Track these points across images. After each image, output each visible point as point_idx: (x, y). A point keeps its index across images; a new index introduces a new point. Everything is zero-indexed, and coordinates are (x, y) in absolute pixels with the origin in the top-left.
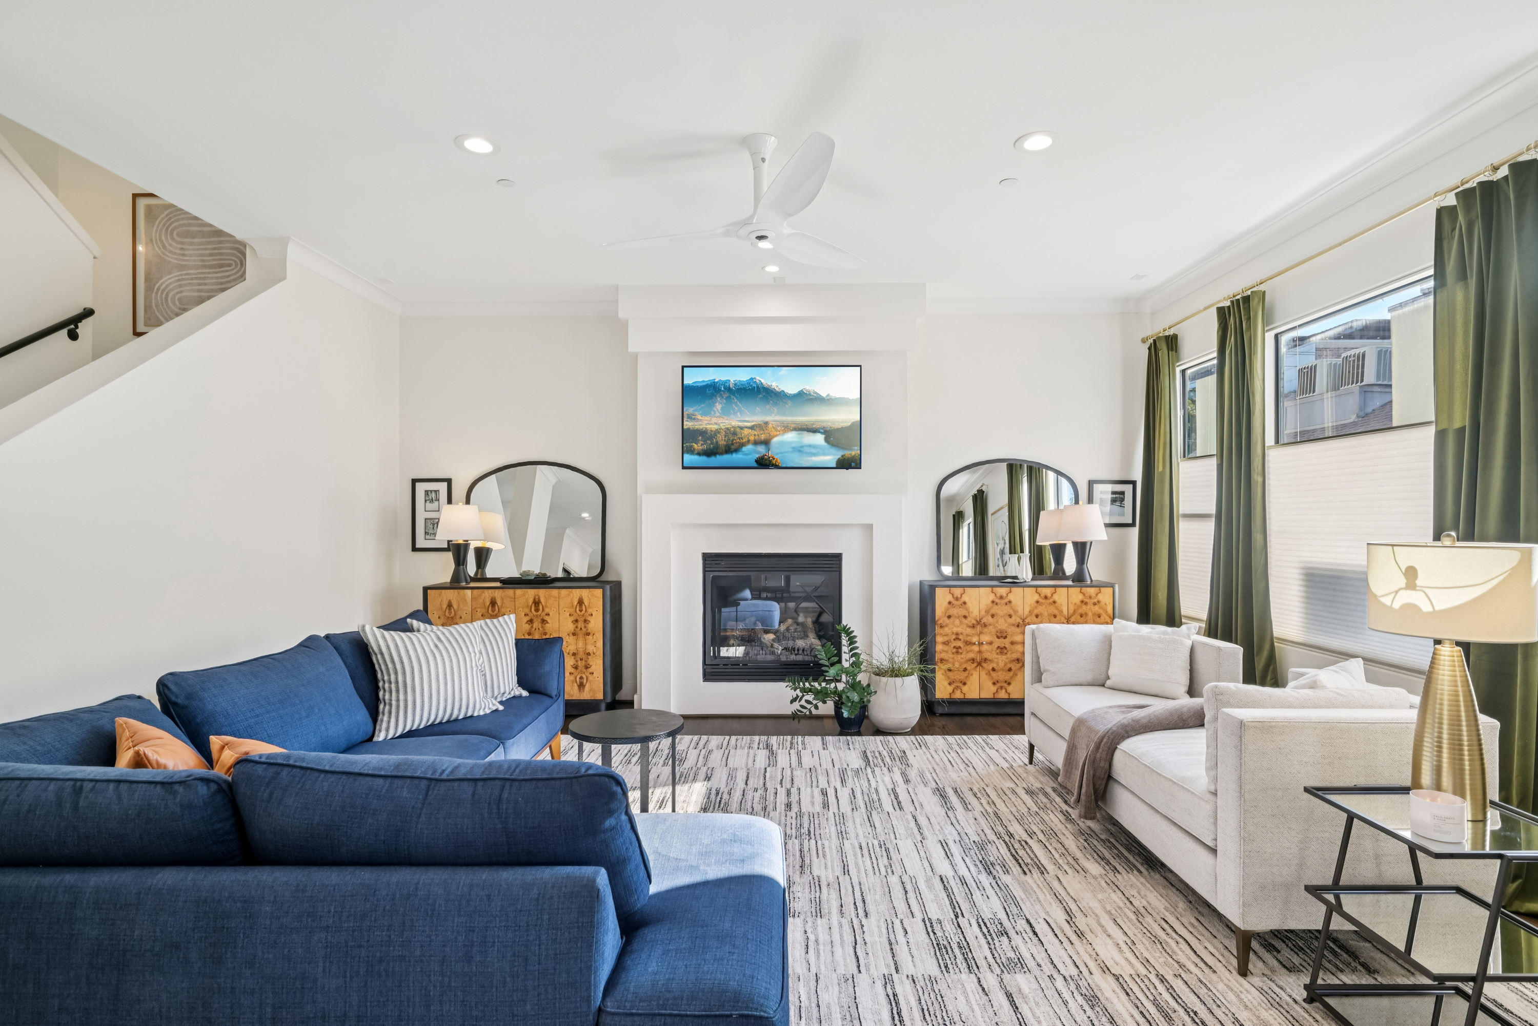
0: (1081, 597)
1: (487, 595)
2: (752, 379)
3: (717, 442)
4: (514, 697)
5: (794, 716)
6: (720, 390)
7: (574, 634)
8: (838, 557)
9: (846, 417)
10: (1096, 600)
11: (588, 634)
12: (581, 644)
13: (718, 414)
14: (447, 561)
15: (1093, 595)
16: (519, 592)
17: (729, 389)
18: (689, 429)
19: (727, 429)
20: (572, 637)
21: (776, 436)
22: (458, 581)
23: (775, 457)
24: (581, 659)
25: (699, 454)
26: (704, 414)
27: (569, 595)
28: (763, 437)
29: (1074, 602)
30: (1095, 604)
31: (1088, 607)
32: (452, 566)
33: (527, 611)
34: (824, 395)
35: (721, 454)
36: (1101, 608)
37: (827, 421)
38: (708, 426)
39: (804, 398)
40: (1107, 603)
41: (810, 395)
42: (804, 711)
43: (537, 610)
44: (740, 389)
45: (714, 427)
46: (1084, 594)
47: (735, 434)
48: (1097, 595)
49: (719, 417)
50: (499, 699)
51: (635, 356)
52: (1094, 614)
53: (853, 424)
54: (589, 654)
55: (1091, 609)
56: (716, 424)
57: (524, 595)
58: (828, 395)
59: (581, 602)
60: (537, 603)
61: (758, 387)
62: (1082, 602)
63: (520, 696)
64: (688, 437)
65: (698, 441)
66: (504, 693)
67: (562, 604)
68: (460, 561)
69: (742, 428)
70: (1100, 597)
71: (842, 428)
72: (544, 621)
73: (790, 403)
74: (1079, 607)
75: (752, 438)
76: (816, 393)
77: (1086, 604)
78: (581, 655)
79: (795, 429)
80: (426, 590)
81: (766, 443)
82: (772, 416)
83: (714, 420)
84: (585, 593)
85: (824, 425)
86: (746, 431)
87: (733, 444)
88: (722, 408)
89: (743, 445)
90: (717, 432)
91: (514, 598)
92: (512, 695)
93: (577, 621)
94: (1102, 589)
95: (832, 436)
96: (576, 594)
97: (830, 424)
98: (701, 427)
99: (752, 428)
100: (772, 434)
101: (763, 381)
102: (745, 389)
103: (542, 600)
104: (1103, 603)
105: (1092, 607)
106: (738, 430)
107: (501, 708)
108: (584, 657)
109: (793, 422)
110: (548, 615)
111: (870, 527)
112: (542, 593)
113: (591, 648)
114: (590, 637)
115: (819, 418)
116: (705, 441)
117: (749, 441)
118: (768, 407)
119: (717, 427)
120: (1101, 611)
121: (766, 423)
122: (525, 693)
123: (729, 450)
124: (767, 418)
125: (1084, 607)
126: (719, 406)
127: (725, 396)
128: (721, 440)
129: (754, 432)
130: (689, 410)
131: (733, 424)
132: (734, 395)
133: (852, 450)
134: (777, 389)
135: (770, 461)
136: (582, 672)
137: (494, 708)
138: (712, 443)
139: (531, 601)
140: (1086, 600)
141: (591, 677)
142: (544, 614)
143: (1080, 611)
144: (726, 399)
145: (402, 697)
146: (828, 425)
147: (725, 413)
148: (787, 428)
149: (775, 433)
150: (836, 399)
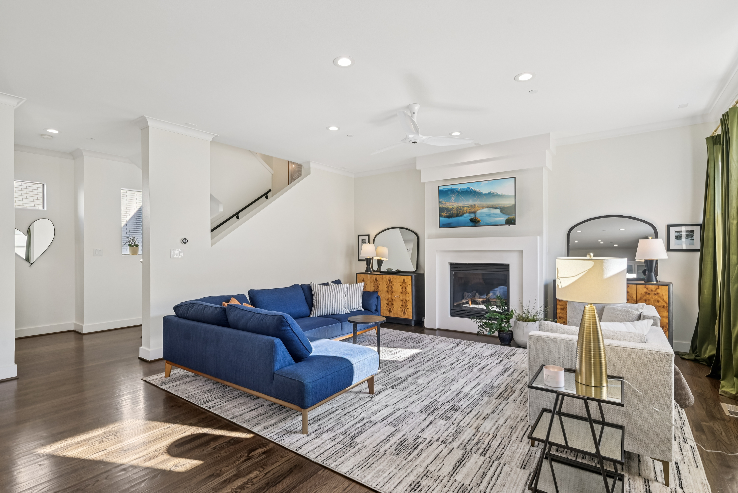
0: (645, 290)
1: (374, 276)
2: (468, 187)
3: (453, 212)
4: (359, 310)
5: (478, 334)
6: (454, 192)
7: (402, 293)
8: (508, 265)
9: (509, 202)
10: (656, 293)
11: (407, 293)
12: (404, 297)
13: (453, 201)
14: (364, 264)
15: (654, 289)
16: (384, 276)
17: (458, 192)
18: (441, 207)
19: (457, 207)
20: (401, 294)
21: (479, 210)
22: (368, 271)
23: (478, 218)
24: (404, 303)
25: (445, 217)
26: (447, 201)
27: (400, 278)
28: (473, 210)
29: (640, 293)
30: (655, 295)
31: (650, 296)
32: (366, 266)
33: (386, 283)
34: (500, 194)
35: (455, 217)
36: (660, 297)
37: (501, 204)
38: (449, 206)
39: (491, 195)
40: (664, 294)
41: (494, 194)
42: (482, 332)
43: (390, 283)
44: (463, 191)
45: (451, 207)
46: (647, 289)
47: (460, 209)
48: (656, 289)
49: (453, 202)
50: (350, 311)
51: (424, 183)
52: (654, 300)
53: (513, 205)
54: (407, 301)
55: (652, 297)
56: (452, 205)
57: (385, 277)
58: (502, 194)
59: (404, 281)
60: (390, 280)
61: (471, 191)
62: (646, 293)
63: (361, 310)
64: (441, 210)
65: (444, 212)
66: (355, 309)
67: (398, 281)
68: (368, 264)
69: (464, 207)
70: (659, 291)
71: (508, 207)
72: (392, 288)
73: (485, 197)
74: (644, 296)
75: (468, 211)
76: (496, 193)
77: (649, 294)
78: (404, 301)
79: (487, 207)
80: (357, 274)
81: (474, 213)
82: (477, 202)
83: (451, 204)
84: (405, 277)
85: (500, 205)
86: (465, 208)
87: (459, 213)
88: (455, 199)
89: (464, 213)
90: (453, 208)
91: (382, 278)
92: (358, 309)
93: (403, 288)
94: (660, 287)
95: (503, 210)
96: (403, 277)
97: (503, 205)
98: (445, 207)
99: (468, 207)
100: (477, 209)
101: (473, 188)
102: (465, 192)
103: (391, 279)
104: (661, 294)
105: (653, 296)
106: (462, 208)
107: (349, 312)
108: (405, 302)
109: (487, 205)
110: (393, 285)
111: (521, 252)
112: (391, 277)
113: (407, 299)
114: (407, 294)
115: (498, 203)
116: (447, 212)
117: (467, 212)
118: (475, 198)
119: (452, 206)
120: (659, 299)
121: (474, 205)
122: (363, 309)
123: (458, 215)
124: (475, 203)
125: (648, 296)
126: (453, 198)
127: (456, 194)
128: (455, 212)
129: (469, 208)
130: (441, 200)
131: (460, 205)
132: (460, 194)
133: (513, 215)
134: (479, 192)
135: (476, 220)
136: (404, 308)
137: (347, 312)
138: (450, 213)
139: (388, 279)
140: (648, 292)
141: (408, 310)
142: (392, 285)
143: (645, 298)
144: (457, 195)
145: (317, 305)
146: (502, 206)
147: (456, 201)
148: (483, 207)
149: (478, 209)
150: (505, 195)
